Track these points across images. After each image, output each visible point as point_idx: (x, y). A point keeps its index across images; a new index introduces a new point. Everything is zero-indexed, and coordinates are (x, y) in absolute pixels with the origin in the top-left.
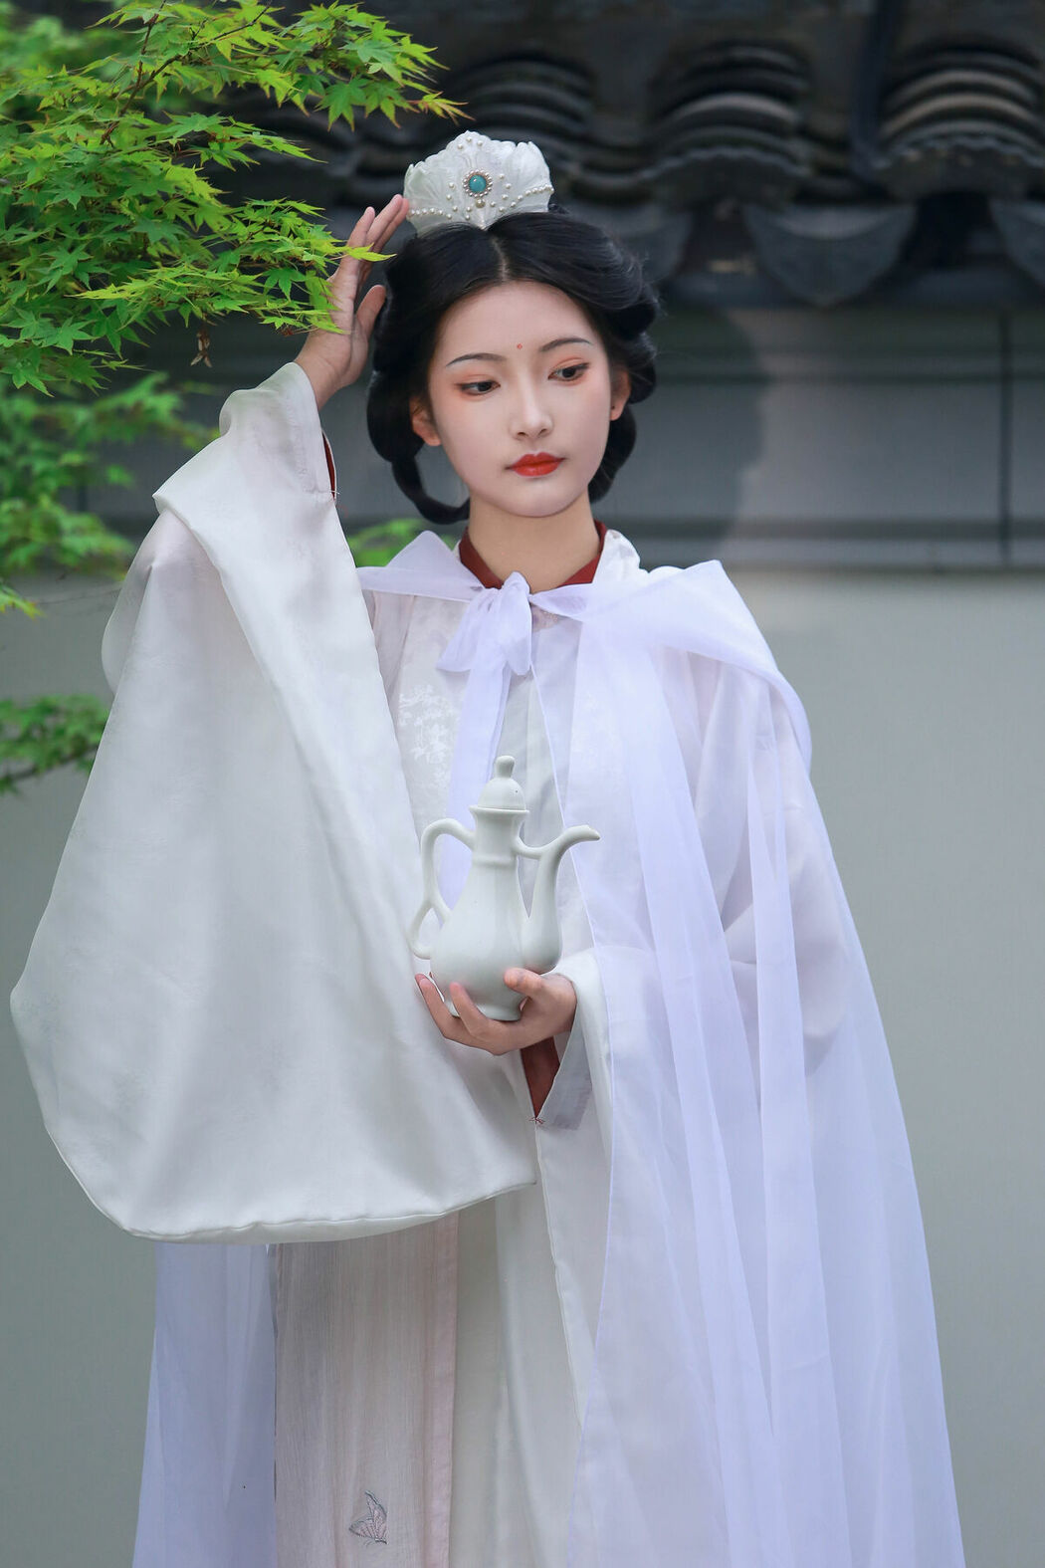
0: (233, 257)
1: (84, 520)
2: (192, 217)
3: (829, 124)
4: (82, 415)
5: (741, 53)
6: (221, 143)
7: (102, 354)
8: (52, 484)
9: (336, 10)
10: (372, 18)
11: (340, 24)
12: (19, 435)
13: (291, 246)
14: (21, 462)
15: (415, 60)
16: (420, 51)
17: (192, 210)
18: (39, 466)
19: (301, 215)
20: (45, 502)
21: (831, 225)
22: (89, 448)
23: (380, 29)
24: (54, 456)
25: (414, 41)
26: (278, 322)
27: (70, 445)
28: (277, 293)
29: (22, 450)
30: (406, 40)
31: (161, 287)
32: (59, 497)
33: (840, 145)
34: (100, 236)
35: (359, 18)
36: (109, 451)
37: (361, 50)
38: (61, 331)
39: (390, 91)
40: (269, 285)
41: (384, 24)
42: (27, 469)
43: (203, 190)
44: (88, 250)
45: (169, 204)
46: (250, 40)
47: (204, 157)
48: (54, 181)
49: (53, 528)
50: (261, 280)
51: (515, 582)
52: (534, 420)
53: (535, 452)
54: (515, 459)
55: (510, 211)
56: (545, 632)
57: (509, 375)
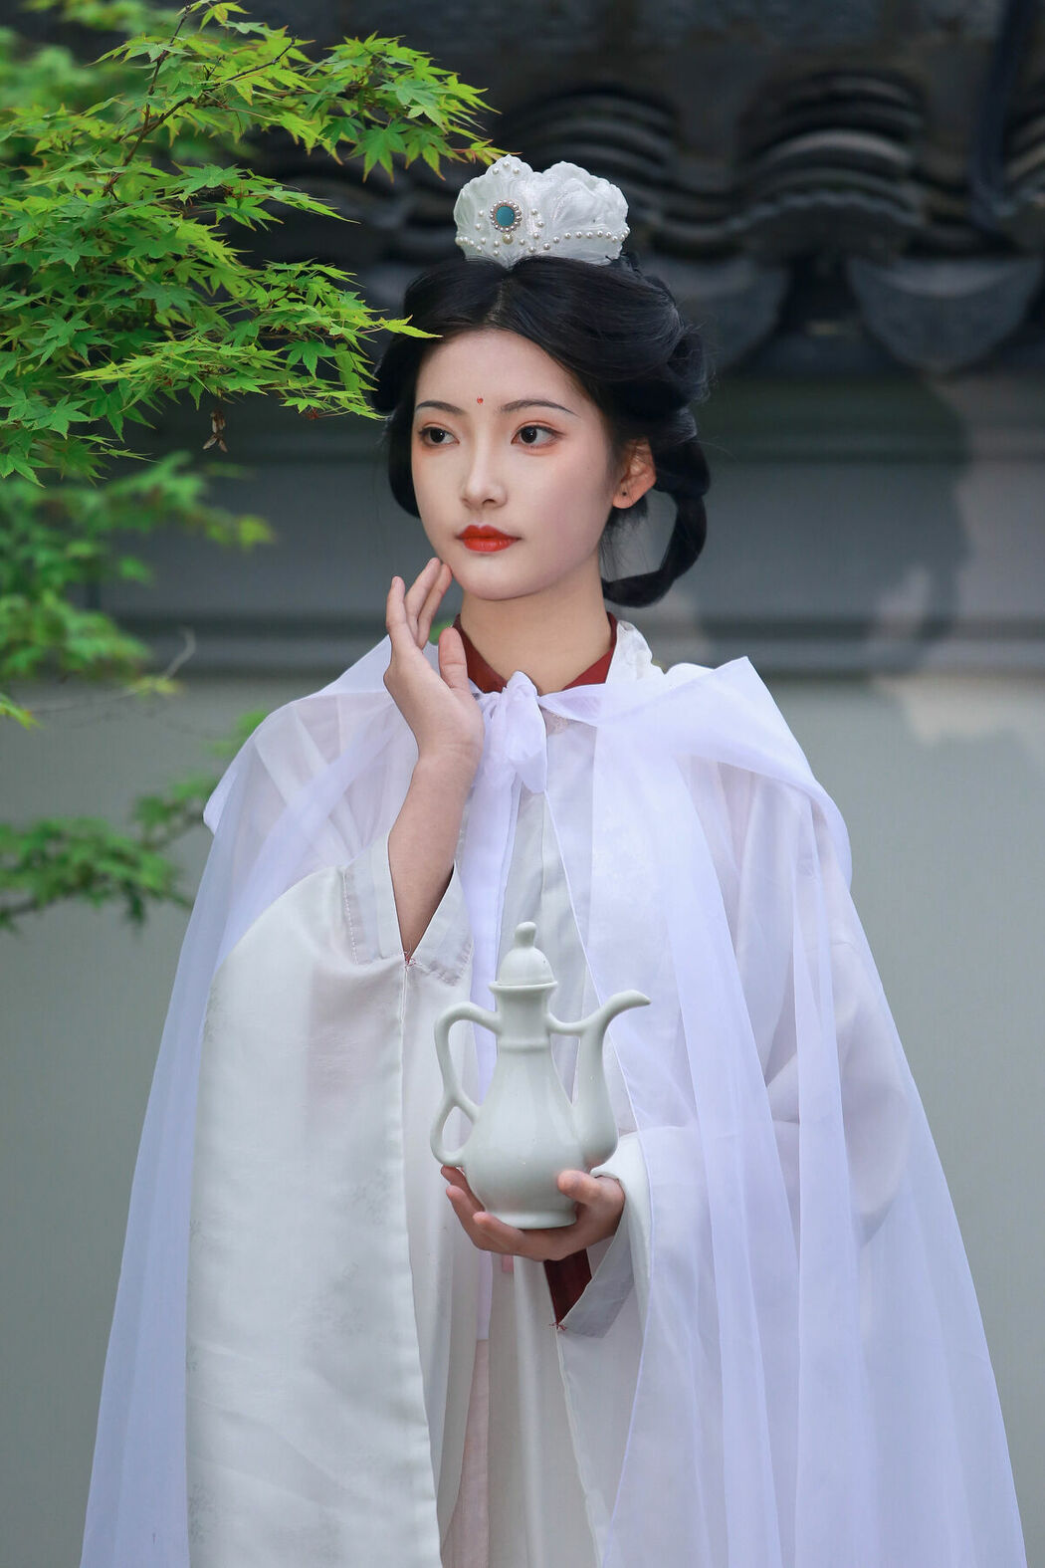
0: (251, 329)
1: (93, 621)
2: (207, 279)
3: (947, 166)
4: (92, 500)
5: (846, 85)
6: (239, 198)
7: (99, 440)
8: (58, 578)
9: (374, 44)
10: (414, 54)
11: (377, 60)
12: (21, 523)
13: (317, 316)
14: (23, 553)
15: (463, 102)
16: (468, 92)
17: (208, 272)
18: (43, 557)
19: (330, 280)
20: (49, 600)
21: (947, 281)
22: (100, 537)
23: (424, 67)
24: (60, 546)
25: (461, 80)
26: (302, 405)
27: (79, 533)
28: (301, 370)
29: (23, 539)
30: (453, 80)
31: (168, 365)
32: (67, 593)
33: (959, 189)
34: (101, 302)
35: (401, 54)
36: (122, 541)
37: (401, 91)
38: (55, 411)
39: (427, 135)
40: (292, 361)
41: (428, 60)
42: (29, 563)
43: (219, 251)
44: (87, 318)
45: (182, 264)
46: (273, 81)
47: (220, 216)
48: (49, 238)
49: (57, 629)
50: (284, 355)
51: (520, 684)
52: (477, 487)
53: (481, 524)
54: (461, 528)
55: (541, 252)
56: (557, 738)
57: (469, 433)
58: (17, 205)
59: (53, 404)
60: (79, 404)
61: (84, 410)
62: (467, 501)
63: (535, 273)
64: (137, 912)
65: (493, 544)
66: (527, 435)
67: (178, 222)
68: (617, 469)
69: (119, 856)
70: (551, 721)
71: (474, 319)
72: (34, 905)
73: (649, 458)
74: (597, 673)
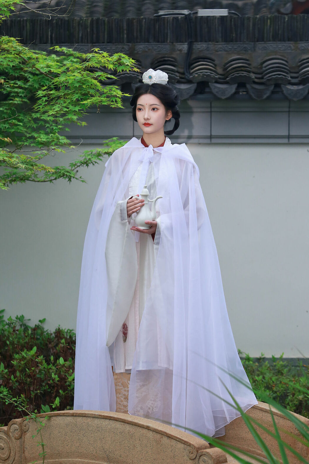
0: (105, 95)
1: (63, 137)
2: (96, 88)
3: (181, 70)
4: (61, 119)
5: (166, 59)
6: (102, 76)
7: (83, 112)
8: (57, 131)
9: (119, 54)
10: (125, 55)
11: (120, 56)
12: (51, 123)
13: (114, 93)
14: (51, 127)
15: (132, 62)
16: (133, 61)
17: (96, 87)
18: (54, 128)
19: (115, 88)
20: (57, 134)
21: (183, 87)
22: (62, 125)
23: (127, 57)
24: (57, 126)
25: (132, 59)
26: (113, 106)
27: (59, 124)
28: (112, 101)
29: (51, 125)
30: (131, 59)
31: (94, 101)
32: (58, 133)
33: (183, 74)
34: (82, 92)
35: (123, 55)
36: (66, 125)
37: (123, 60)
39: (128, 67)
40: (111, 100)
41: (127, 56)
42: (53, 128)
43: (98, 84)
44: (80, 94)
45: (92, 86)
46: (107, 60)
47: (99, 79)
48: (74, 83)
49: (58, 139)
50: (110, 99)
51: (151, 146)
52: (146, 117)
53: (146, 122)
54: (144, 123)
55: (156, 83)
56: (155, 155)
57: (145, 109)
58: (69, 78)
59: (75, 106)
60: (79, 107)
61: (80, 107)
62: (145, 119)
63: (155, 86)
64: (70, 180)
65: (148, 125)
66: (154, 109)
67: (93, 80)
68: (166, 115)
69: (68, 172)
70: (154, 152)
71: (146, 92)
72: (55, 179)
73: (171, 113)
74: (162, 145)
